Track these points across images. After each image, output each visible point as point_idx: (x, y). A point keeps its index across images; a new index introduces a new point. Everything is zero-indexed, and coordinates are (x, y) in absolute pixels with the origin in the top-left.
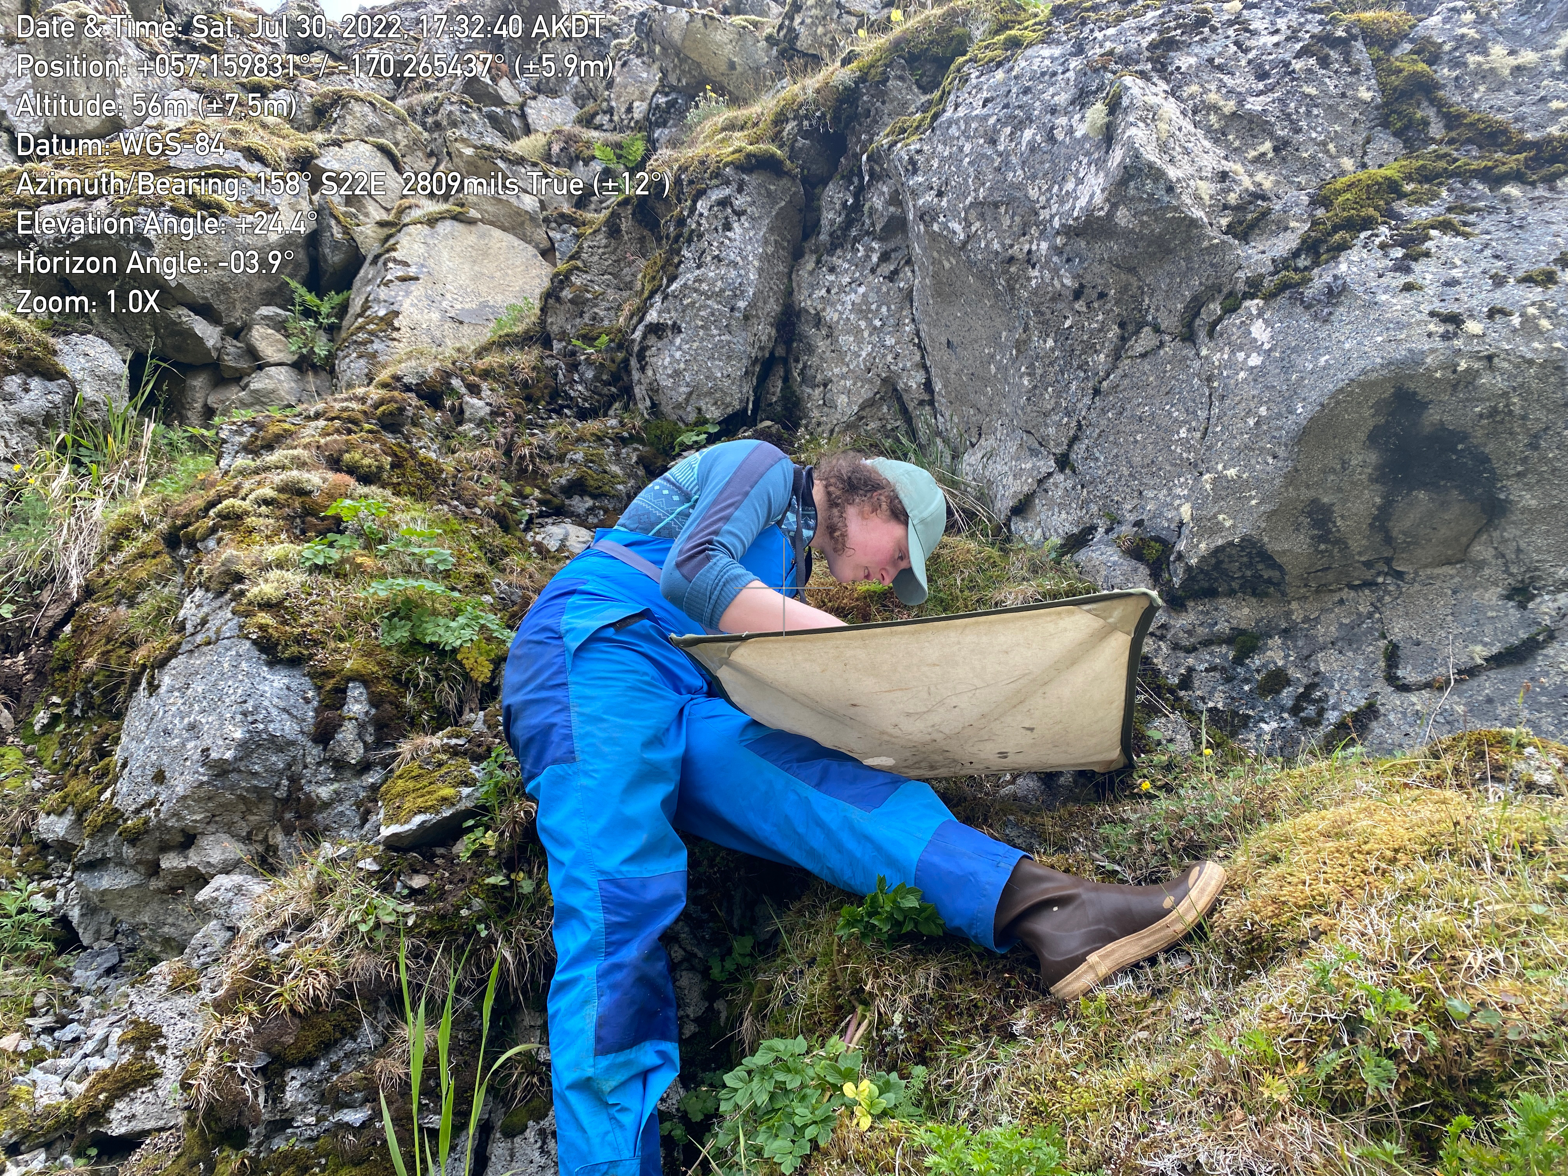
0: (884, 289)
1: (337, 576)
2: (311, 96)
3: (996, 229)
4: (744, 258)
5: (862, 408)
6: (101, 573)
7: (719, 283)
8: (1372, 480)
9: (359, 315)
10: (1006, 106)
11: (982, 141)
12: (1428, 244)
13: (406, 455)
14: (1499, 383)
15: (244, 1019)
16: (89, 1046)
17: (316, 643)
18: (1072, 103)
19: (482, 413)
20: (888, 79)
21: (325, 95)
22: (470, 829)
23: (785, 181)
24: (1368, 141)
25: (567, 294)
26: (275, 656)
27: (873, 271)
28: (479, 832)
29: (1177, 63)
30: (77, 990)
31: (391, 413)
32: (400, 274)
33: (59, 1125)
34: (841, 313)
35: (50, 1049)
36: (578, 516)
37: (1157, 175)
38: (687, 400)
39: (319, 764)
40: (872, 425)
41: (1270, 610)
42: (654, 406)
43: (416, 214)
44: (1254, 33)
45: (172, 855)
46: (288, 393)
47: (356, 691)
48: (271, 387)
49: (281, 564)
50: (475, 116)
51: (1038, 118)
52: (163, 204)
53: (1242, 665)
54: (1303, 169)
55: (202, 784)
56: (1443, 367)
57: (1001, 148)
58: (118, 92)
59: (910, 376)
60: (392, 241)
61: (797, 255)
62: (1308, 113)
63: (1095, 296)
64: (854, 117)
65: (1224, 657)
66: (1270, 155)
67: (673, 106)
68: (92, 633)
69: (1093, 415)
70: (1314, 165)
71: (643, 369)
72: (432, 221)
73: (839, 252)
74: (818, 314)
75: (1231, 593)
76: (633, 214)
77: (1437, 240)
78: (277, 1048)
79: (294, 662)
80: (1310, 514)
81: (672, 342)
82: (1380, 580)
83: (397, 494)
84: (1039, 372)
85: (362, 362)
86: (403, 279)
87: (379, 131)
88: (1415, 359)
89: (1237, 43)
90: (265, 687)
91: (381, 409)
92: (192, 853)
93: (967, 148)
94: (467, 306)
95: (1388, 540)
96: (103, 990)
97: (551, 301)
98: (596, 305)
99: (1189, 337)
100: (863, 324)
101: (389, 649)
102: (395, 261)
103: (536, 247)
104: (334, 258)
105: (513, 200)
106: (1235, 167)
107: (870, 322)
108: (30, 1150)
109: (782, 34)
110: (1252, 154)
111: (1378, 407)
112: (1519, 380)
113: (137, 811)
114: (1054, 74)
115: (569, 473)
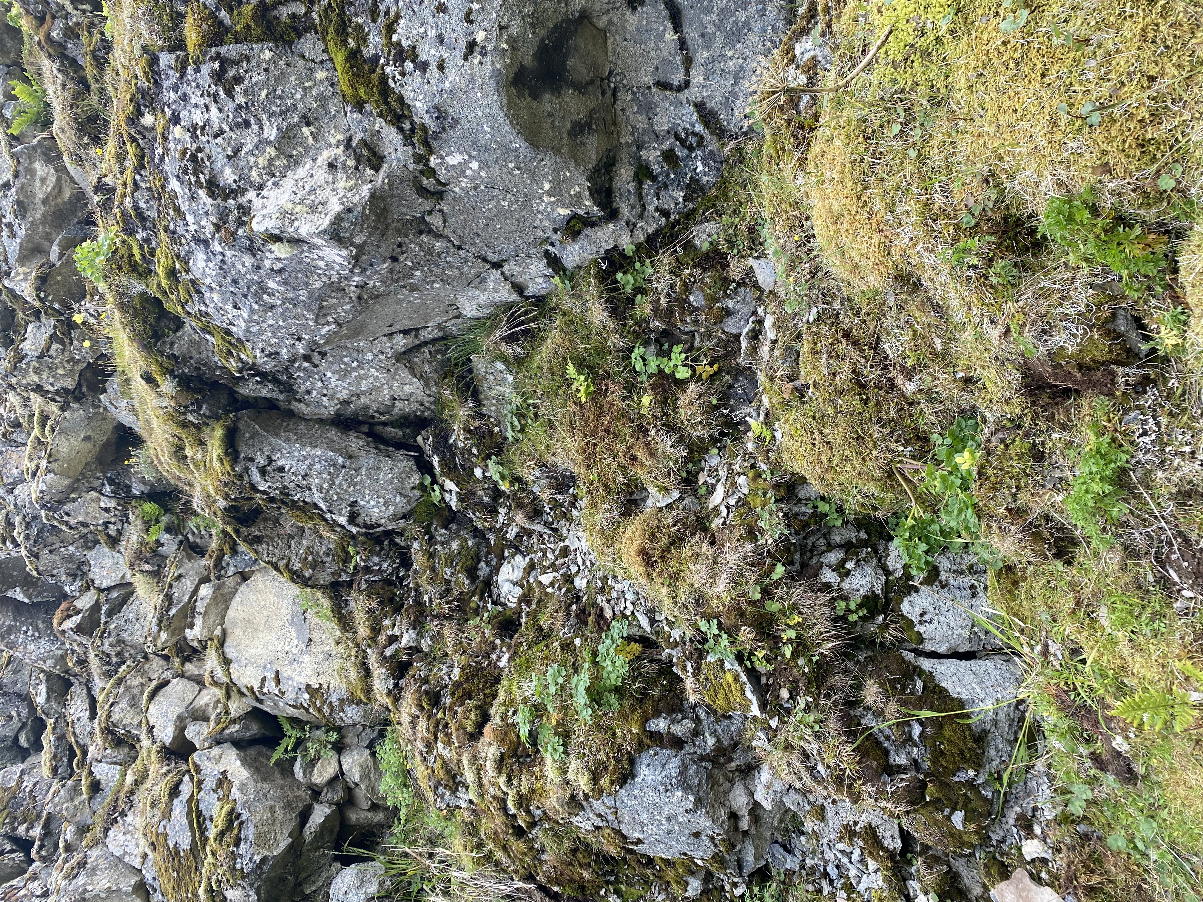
0: (331, 359)
1: (567, 736)
2: (105, 749)
3: (335, 307)
4: (305, 458)
5: (415, 376)
6: (516, 871)
7: (324, 476)
8: (558, 97)
9: (307, 710)
10: (245, 296)
11: (270, 314)
12: (404, 43)
13: (460, 690)
14: (517, 22)
15: (863, 787)
16: (845, 860)
17: (619, 750)
18: (254, 256)
19: (414, 635)
20: (173, 355)
21: (105, 740)
22: (752, 663)
23: (240, 425)
24: (303, 57)
25: (307, 573)
26: (629, 775)
27: (316, 366)
28: (754, 659)
29: (230, 181)
30: (803, 867)
31: (429, 700)
32: (273, 684)
33: (895, 875)
34: (344, 388)
35: (843, 880)
36: (491, 571)
37: (338, 219)
38: (405, 496)
39: (695, 745)
40: (427, 368)
41: (624, 156)
42: (404, 517)
43: (219, 673)
44: (207, 122)
45: (740, 824)
46: (362, 755)
47: (652, 726)
48: (358, 768)
49: (564, 772)
50: (112, 626)
51: (261, 277)
52: (232, 852)
53: (657, 177)
54: (324, 107)
55: (707, 812)
56: (503, 59)
57: (279, 303)
58: (114, 888)
59: (397, 344)
60: (245, 690)
61: (291, 414)
62: (280, 97)
63: (399, 250)
64: (200, 378)
65: (650, 187)
66: (312, 128)
67: (113, 480)
68: (562, 874)
69: (473, 249)
70: (322, 98)
71: (379, 526)
72: (226, 662)
73: (295, 387)
74: (341, 403)
75: (611, 180)
76: (248, 527)
77: (400, 35)
78: (879, 770)
79: (632, 762)
80: (576, 136)
81: (363, 507)
82: (612, 85)
83: (494, 696)
84: (433, 278)
85: (346, 708)
86: (278, 682)
87: (133, 698)
88: (496, 75)
89: (216, 136)
90: (649, 779)
91: (425, 706)
92: (740, 813)
93: (271, 322)
94: (294, 635)
95: (591, 82)
96: (804, 853)
97: (310, 583)
98: (318, 554)
99: (439, 196)
100: (354, 374)
101: (621, 705)
102: (261, 687)
103: (240, 584)
104: (254, 729)
105: (205, 603)
106: (325, 156)
107: (354, 369)
108: (907, 888)
109: (58, 399)
110: (310, 140)
111: (521, 96)
112: (515, 8)
113: (716, 845)
114: (223, 262)
115: (462, 578)
